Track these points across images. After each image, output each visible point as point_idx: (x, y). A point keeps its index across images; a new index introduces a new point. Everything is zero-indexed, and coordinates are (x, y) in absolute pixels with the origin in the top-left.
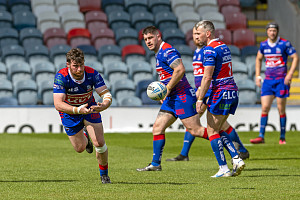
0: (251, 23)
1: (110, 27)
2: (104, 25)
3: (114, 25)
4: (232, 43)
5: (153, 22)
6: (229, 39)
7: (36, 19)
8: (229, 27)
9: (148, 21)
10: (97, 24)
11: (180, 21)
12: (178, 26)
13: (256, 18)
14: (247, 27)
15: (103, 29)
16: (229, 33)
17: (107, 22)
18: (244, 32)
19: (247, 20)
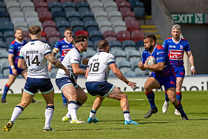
0: (142, 27)
1: (57, 30)
2: (54, 29)
3: (60, 29)
4: (131, 39)
5: (83, 27)
6: (129, 36)
7: (13, 26)
8: (128, 29)
9: (81, 26)
10: (50, 28)
11: (99, 26)
12: (98, 29)
13: (145, 24)
14: (140, 29)
15: (53, 31)
16: (129, 33)
17: (55, 27)
18: (138, 32)
19: (140, 25)
